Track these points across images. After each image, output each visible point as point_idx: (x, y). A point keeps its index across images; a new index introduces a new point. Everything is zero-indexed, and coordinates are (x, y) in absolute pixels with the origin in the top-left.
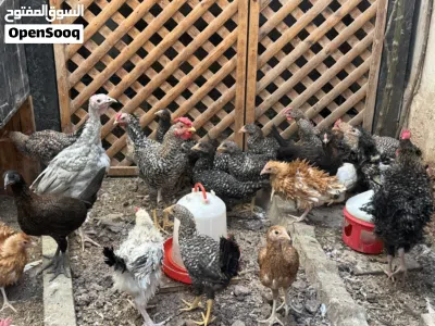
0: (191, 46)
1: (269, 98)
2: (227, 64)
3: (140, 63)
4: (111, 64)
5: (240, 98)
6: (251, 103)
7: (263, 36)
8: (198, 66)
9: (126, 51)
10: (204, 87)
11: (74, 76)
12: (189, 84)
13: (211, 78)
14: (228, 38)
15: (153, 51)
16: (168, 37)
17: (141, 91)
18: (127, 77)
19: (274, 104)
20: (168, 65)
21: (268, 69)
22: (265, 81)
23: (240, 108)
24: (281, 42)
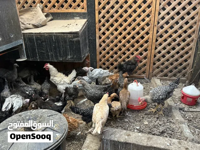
0: (135, 40)
1: (158, 56)
2: (146, 45)
3: (119, 45)
4: (111, 45)
5: (149, 55)
6: (153, 57)
7: (158, 36)
8: (136, 45)
9: (116, 41)
10: (138, 52)
11: (101, 48)
12: (133, 51)
13: (140, 49)
14: (146, 37)
15: (123, 41)
16: (128, 37)
17: (119, 53)
18: (115, 49)
19: (160, 57)
20: (128, 45)
21: (159, 47)
22: (157, 50)
23: (149, 58)
24: (163, 38)
